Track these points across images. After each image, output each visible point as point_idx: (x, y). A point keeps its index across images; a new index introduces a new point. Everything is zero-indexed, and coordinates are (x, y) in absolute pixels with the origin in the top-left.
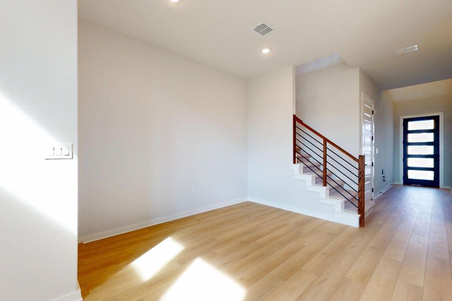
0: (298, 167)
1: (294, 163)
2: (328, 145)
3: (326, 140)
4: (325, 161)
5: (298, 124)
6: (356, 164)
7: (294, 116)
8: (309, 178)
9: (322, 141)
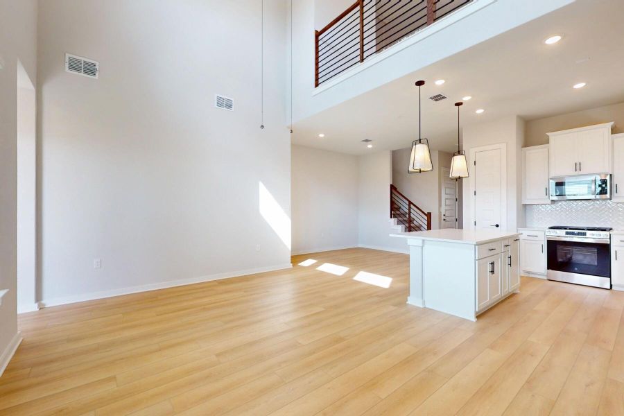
0: (394, 220)
1: (391, 217)
2: (412, 206)
3: (410, 203)
4: (410, 212)
5: (393, 191)
6: (426, 218)
7: (391, 185)
8: (400, 228)
9: (407, 203)
